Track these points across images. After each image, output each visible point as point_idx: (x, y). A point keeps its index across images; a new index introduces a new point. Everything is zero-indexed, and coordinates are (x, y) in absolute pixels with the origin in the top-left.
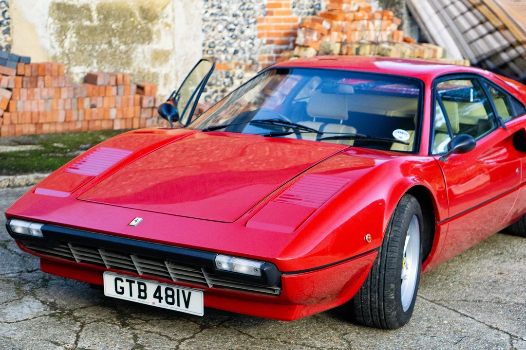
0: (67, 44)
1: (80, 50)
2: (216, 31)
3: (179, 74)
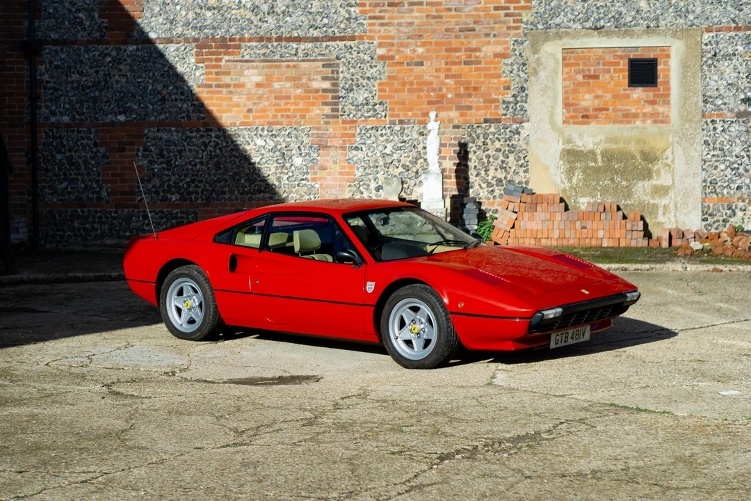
1: (587, 185)
3: (679, 205)
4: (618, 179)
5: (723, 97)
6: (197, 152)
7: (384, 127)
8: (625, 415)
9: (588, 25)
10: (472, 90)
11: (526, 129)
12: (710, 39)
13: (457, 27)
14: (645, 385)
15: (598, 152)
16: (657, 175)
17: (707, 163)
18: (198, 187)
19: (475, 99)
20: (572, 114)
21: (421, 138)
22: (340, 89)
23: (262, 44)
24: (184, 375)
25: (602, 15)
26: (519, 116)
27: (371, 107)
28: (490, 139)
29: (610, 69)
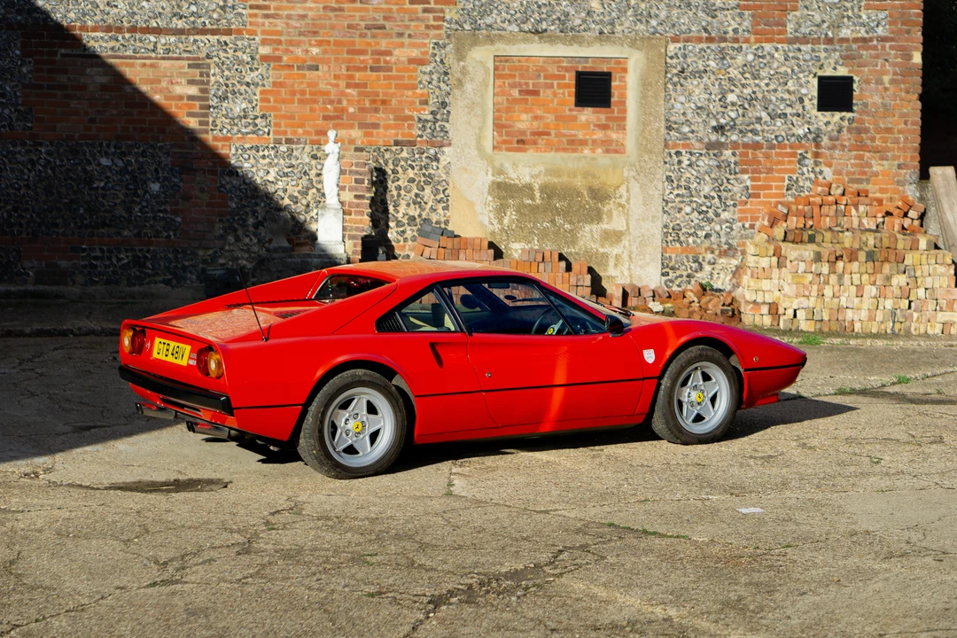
0: (506, 221)
1: (521, 228)
2: (683, 213)
3: (633, 256)
4: (559, 220)
5: (691, 123)
6: (22, 171)
7: (267, 147)
8: (630, 539)
9: (526, 27)
10: (380, 103)
11: (448, 155)
12: (677, 51)
13: (363, 24)
14: (643, 499)
15: (536, 187)
16: (608, 217)
17: (670, 205)
18: (23, 217)
19: (383, 116)
20: (505, 138)
21: (313, 162)
22: (211, 96)
23: (110, 34)
24: (52, 477)
25: (544, 16)
26: (439, 139)
27: (251, 121)
28: (402, 167)
29: (553, 84)
